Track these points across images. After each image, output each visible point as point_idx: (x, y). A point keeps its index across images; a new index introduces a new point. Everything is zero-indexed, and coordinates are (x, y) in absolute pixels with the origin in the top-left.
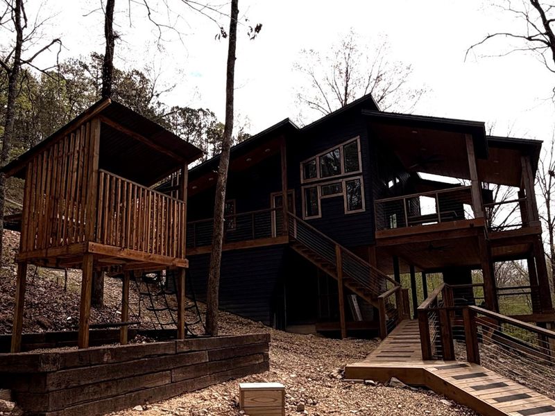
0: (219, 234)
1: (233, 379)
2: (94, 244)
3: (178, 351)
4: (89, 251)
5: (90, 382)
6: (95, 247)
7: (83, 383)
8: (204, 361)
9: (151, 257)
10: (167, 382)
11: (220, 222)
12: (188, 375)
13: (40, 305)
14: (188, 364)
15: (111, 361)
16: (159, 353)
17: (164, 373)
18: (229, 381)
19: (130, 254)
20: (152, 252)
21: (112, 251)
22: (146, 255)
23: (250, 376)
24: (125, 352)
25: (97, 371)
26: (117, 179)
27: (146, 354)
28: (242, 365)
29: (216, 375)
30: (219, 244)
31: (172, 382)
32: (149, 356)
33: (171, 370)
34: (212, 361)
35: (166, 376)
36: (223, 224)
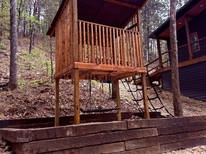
0: (175, 50)
1: (182, 149)
2: (78, 63)
3: (129, 128)
4: (75, 67)
5: (56, 149)
6: (79, 64)
7: (50, 150)
8: (154, 135)
9: (119, 68)
10: (122, 150)
11: (174, 43)
12: (140, 146)
13: (84, 100)
14: (139, 137)
15: (73, 135)
16: (113, 129)
17: (119, 143)
18: (179, 150)
19: (104, 67)
20: (118, 65)
21: (90, 66)
22: (115, 66)
23: (198, 147)
24: (84, 129)
25: (61, 143)
26: (90, 25)
27: (102, 130)
28: (191, 138)
29: (166, 146)
30: (175, 57)
31: (126, 150)
32: (105, 132)
33: (124, 141)
34: (161, 135)
35: (120, 146)
36: (177, 44)
